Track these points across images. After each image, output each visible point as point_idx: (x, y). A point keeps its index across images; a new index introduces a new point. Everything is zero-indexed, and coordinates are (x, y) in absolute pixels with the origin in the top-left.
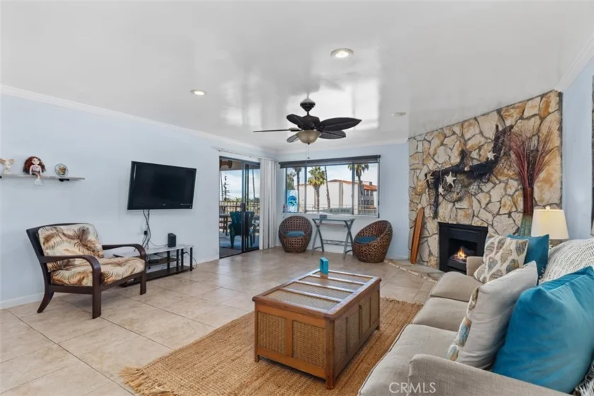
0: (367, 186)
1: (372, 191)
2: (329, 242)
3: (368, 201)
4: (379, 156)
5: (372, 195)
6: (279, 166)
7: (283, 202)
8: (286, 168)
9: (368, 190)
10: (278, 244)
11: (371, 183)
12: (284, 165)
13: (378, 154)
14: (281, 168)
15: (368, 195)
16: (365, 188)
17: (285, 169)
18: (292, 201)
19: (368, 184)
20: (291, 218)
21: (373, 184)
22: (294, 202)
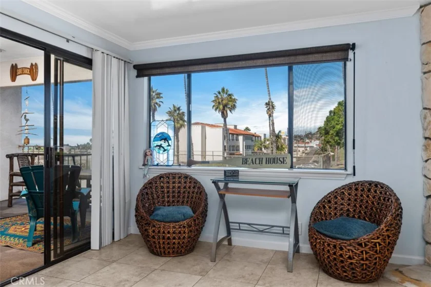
0: (231, 130)
1: (238, 135)
2: (243, 227)
3: (233, 146)
4: (353, 47)
5: (237, 140)
6: (135, 72)
7: (143, 146)
8: (149, 76)
9: (233, 134)
10: (134, 229)
11: (235, 126)
12: (144, 70)
13: (351, 42)
14: (137, 77)
15: (233, 140)
16: (230, 132)
17: (146, 79)
18: (162, 142)
19: (233, 127)
20: (161, 177)
21: (238, 128)
22: (165, 145)
